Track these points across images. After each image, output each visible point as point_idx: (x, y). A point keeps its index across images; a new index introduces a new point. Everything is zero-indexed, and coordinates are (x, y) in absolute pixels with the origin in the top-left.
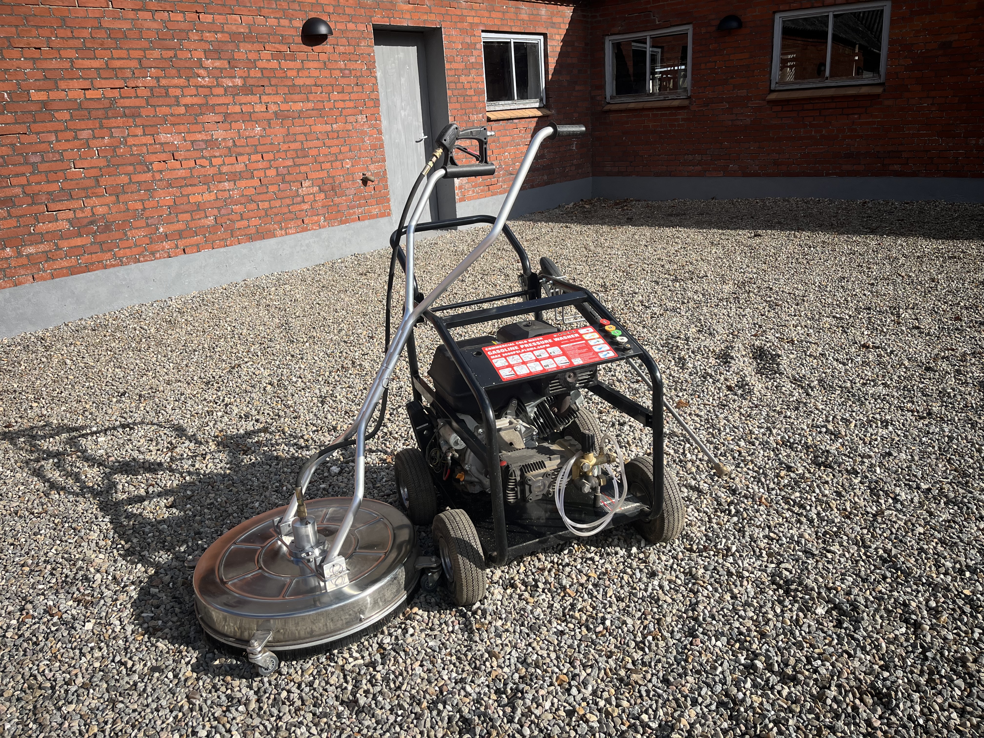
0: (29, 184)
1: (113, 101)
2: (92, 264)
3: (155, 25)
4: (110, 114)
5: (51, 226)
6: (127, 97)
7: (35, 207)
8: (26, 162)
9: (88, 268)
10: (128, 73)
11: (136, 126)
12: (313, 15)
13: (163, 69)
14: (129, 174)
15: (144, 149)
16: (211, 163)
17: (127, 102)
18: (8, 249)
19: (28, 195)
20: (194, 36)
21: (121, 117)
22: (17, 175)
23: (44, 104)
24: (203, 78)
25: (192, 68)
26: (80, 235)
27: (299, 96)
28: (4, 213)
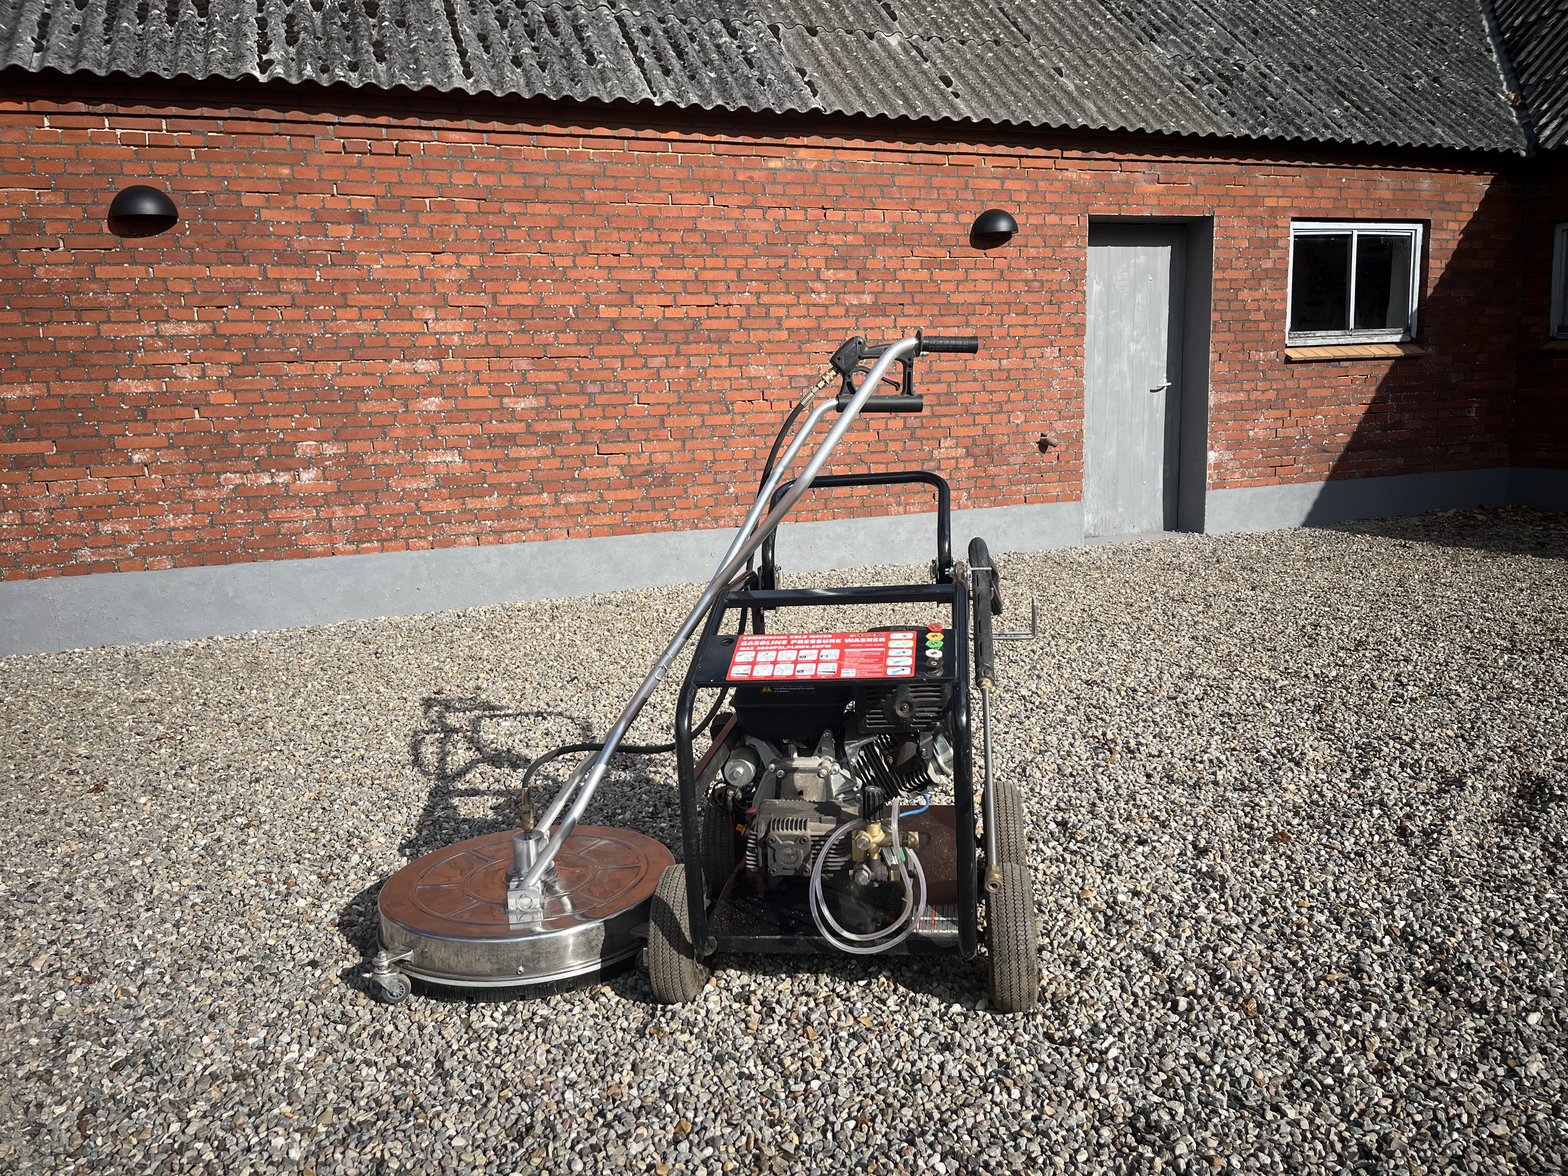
0: (582, 418)
1: (697, 322)
2: (639, 524)
3: (765, 226)
4: (691, 338)
5: (599, 472)
6: (716, 318)
7: (584, 447)
8: (583, 392)
9: (633, 529)
10: (722, 287)
11: (721, 354)
12: (992, 206)
13: (767, 282)
14: (703, 415)
15: (727, 384)
17: (714, 324)
18: (545, 495)
19: (579, 431)
20: (815, 239)
21: (705, 342)
22: (569, 407)
23: (614, 322)
24: (819, 293)
25: (806, 281)
26: (630, 486)
27: (955, 318)
28: (547, 450)
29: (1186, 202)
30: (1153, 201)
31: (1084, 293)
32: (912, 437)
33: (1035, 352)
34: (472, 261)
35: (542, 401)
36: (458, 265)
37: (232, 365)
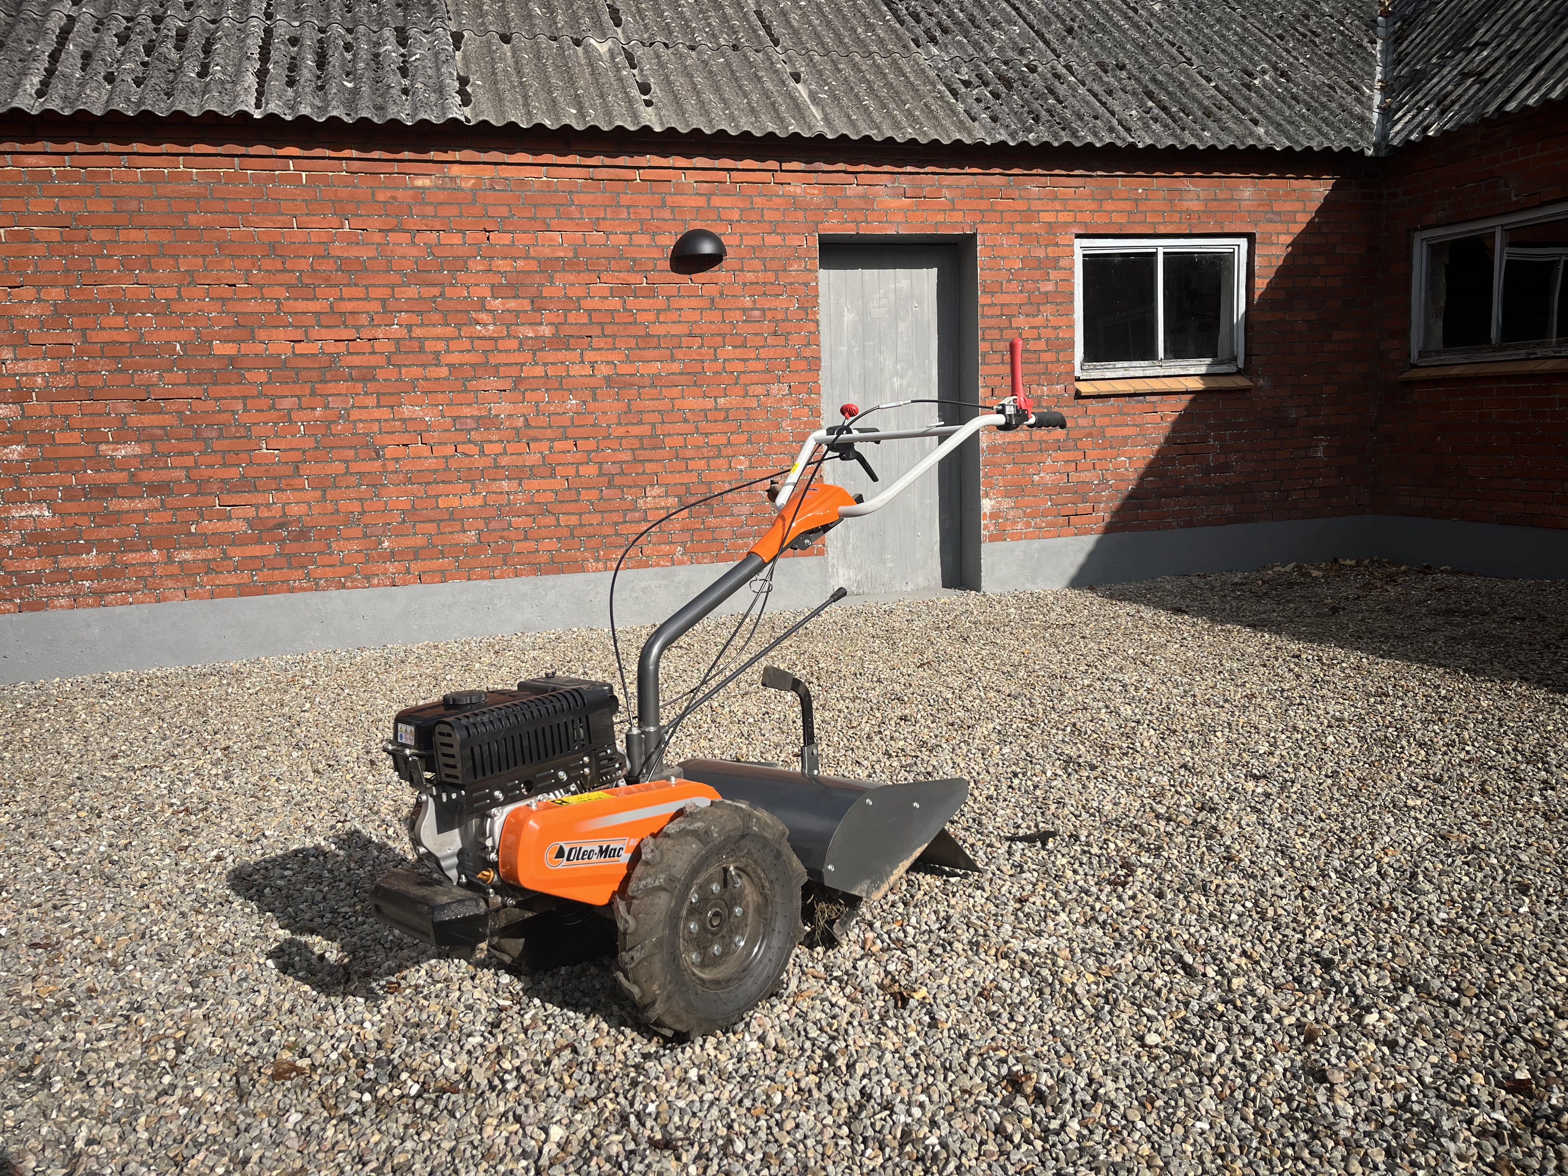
0: (197, 466)
1: (334, 358)
2: (273, 583)
3: (414, 252)
5: (220, 526)
6: (358, 353)
7: (200, 498)
8: (197, 437)
9: (264, 590)
10: (364, 320)
11: (366, 393)
12: (698, 225)
13: (420, 313)
14: (346, 461)
15: (375, 427)
16: (482, 452)
17: (357, 360)
18: (155, 552)
21: (346, 381)
22: (181, 454)
23: (232, 359)
24: (485, 325)
25: (468, 312)
26: (260, 541)
27: (656, 352)
28: (155, 502)
29: (940, 218)
30: (900, 218)
31: (817, 322)
32: (610, 485)
33: (759, 389)
34: (56, 294)
35: (147, 448)
36: (39, 300)
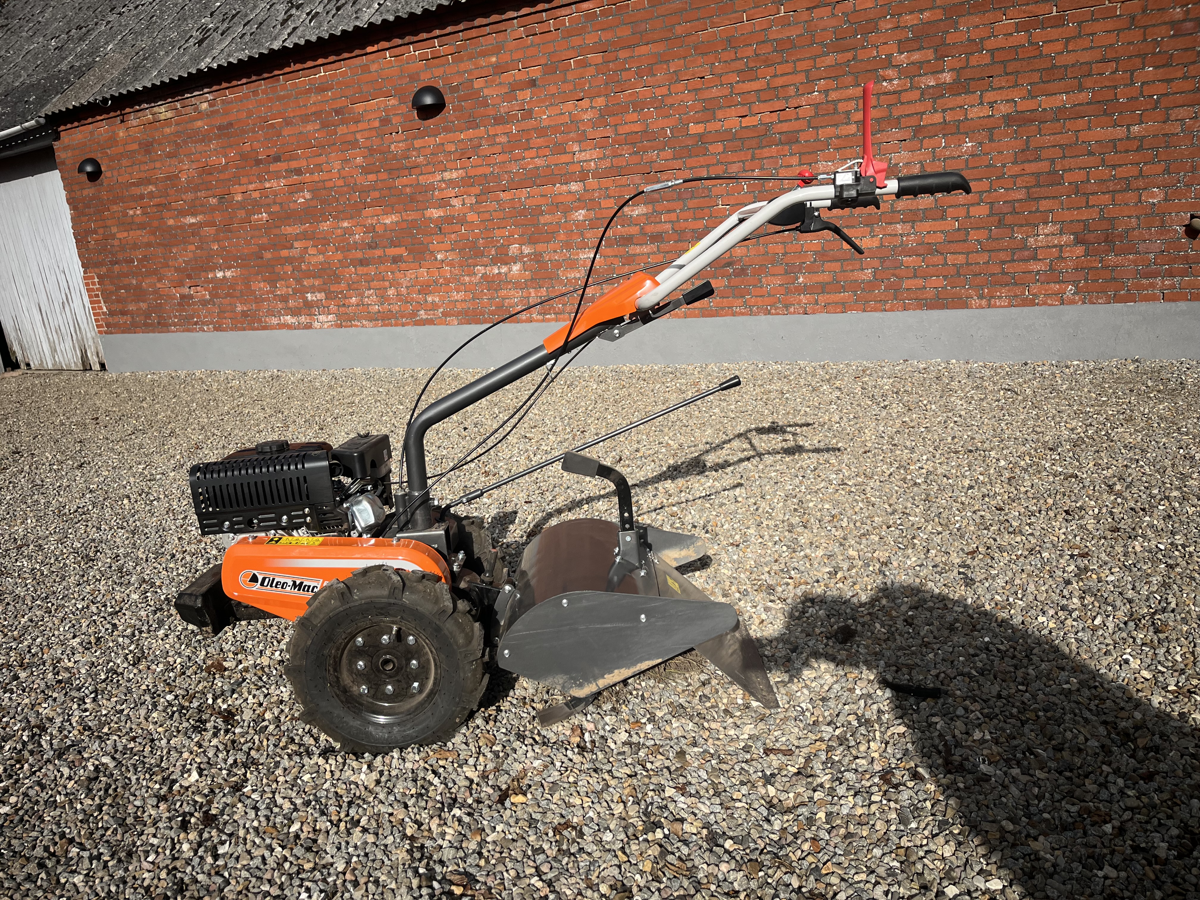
0: (678, 220)
1: (770, 127)
2: (722, 308)
3: (834, 22)
4: (764, 143)
6: (786, 121)
9: (717, 313)
11: (791, 154)
13: (836, 78)
17: (785, 127)
19: (676, 231)
20: (887, 24)
21: (777, 145)
22: (669, 211)
23: (701, 136)
28: (653, 247)
32: (1000, 225)
34: (600, 101)
35: (650, 208)
36: (592, 107)
37: (477, 196)
